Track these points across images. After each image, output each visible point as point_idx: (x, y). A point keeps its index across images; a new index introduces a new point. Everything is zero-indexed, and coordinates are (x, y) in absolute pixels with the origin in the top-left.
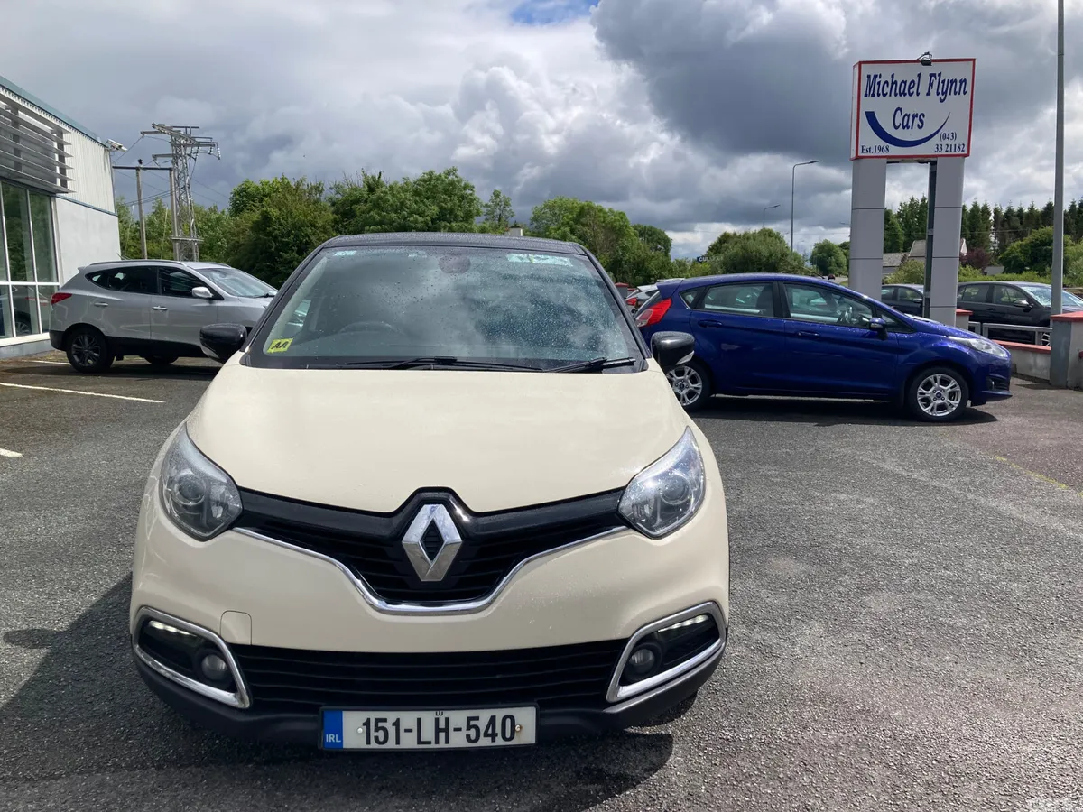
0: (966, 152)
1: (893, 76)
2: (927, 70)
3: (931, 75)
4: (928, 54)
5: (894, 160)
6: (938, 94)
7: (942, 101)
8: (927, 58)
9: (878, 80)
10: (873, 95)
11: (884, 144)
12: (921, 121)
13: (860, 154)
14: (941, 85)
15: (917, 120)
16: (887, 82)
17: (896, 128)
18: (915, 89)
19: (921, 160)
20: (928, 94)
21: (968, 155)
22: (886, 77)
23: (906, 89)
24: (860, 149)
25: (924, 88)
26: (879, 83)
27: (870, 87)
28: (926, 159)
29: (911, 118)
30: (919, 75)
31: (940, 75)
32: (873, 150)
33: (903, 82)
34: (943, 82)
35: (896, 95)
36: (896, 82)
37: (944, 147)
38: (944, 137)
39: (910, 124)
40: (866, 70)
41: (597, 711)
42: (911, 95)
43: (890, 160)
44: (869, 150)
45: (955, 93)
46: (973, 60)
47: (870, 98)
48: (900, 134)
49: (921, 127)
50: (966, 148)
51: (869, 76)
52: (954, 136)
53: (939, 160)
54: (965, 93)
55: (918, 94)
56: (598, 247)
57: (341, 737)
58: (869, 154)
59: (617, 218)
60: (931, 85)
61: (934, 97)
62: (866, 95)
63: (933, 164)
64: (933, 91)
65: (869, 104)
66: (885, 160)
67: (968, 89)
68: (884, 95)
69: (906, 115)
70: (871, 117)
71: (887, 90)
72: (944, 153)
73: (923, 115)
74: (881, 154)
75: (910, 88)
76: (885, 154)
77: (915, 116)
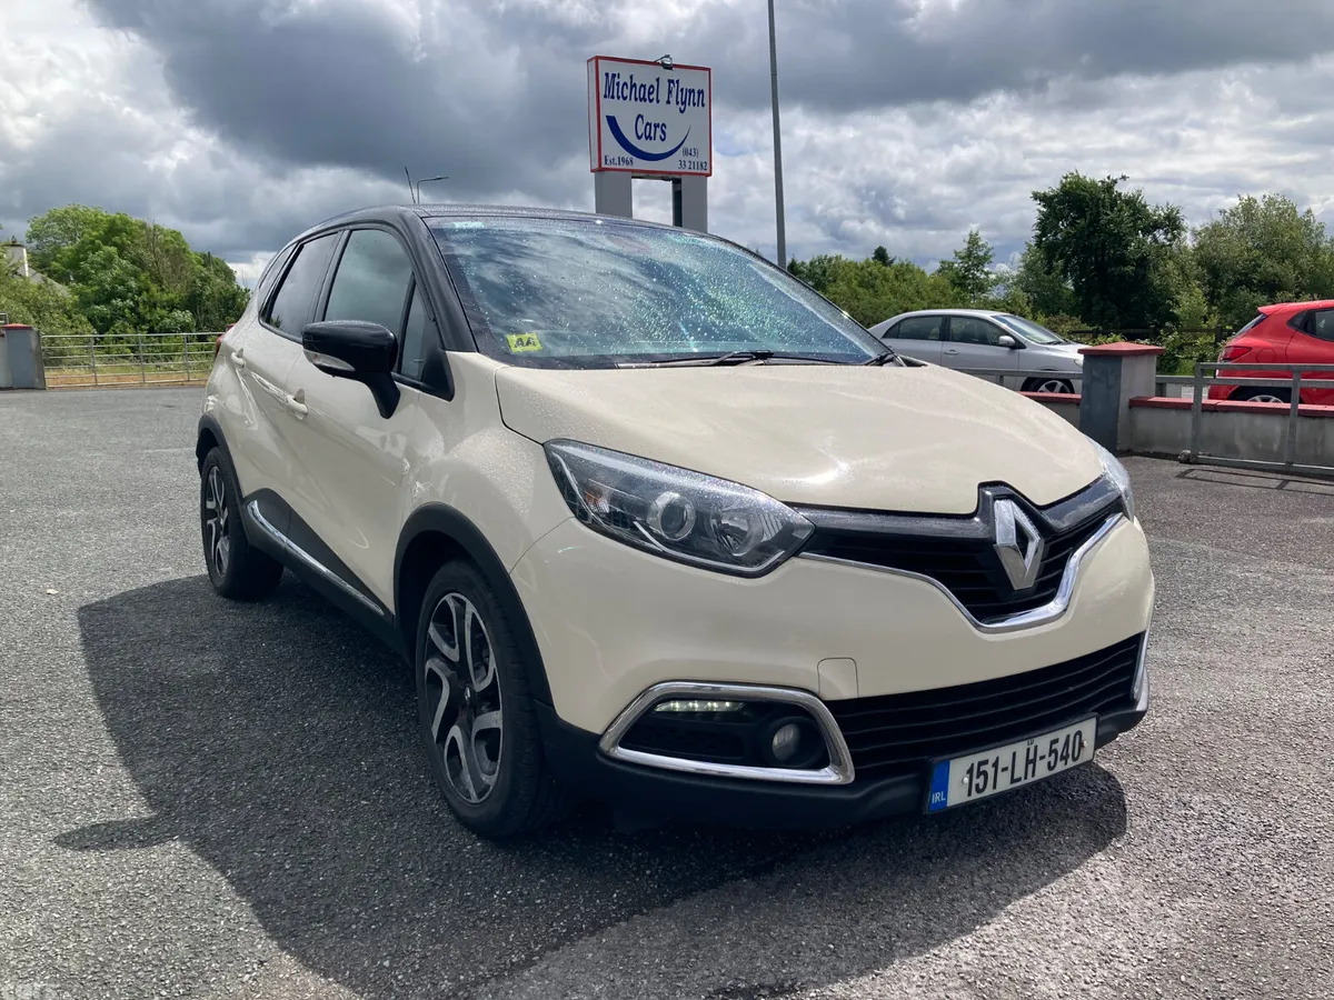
0: (708, 172)
1: (631, 77)
2: (666, 75)
3: (671, 81)
4: (667, 56)
5: (638, 175)
6: (677, 103)
7: (682, 112)
8: (667, 62)
9: (616, 80)
10: (613, 97)
11: (627, 155)
12: (664, 132)
13: (604, 166)
14: (680, 93)
15: (659, 130)
16: (625, 84)
17: (639, 138)
18: (654, 96)
19: (664, 176)
20: (668, 102)
21: (710, 175)
22: (624, 78)
23: (646, 94)
24: (603, 161)
25: (663, 96)
26: (618, 84)
27: (609, 88)
28: (670, 176)
29: (653, 128)
30: (658, 80)
31: (678, 82)
32: (616, 161)
33: (642, 85)
34: (682, 90)
35: (636, 99)
36: (635, 85)
37: (688, 164)
38: (686, 152)
39: (652, 135)
40: (605, 67)
41: (1130, 711)
42: (651, 101)
43: (635, 175)
44: (612, 161)
45: (694, 104)
46: (709, 70)
47: (609, 100)
48: (643, 145)
49: (663, 140)
50: (708, 167)
51: (607, 75)
52: (696, 153)
53: (684, 178)
54: (703, 105)
55: (658, 102)
56: (164, 276)
57: (945, 796)
58: (613, 166)
59: (169, 238)
60: (670, 92)
61: (674, 107)
62: (605, 96)
63: (677, 182)
64: (673, 100)
65: (610, 107)
66: (630, 174)
67: (706, 101)
68: (625, 98)
69: (648, 124)
70: (612, 121)
71: (627, 93)
72: (687, 170)
73: (664, 125)
74: (625, 167)
75: (650, 93)
76: (629, 167)
77: (656, 126)
